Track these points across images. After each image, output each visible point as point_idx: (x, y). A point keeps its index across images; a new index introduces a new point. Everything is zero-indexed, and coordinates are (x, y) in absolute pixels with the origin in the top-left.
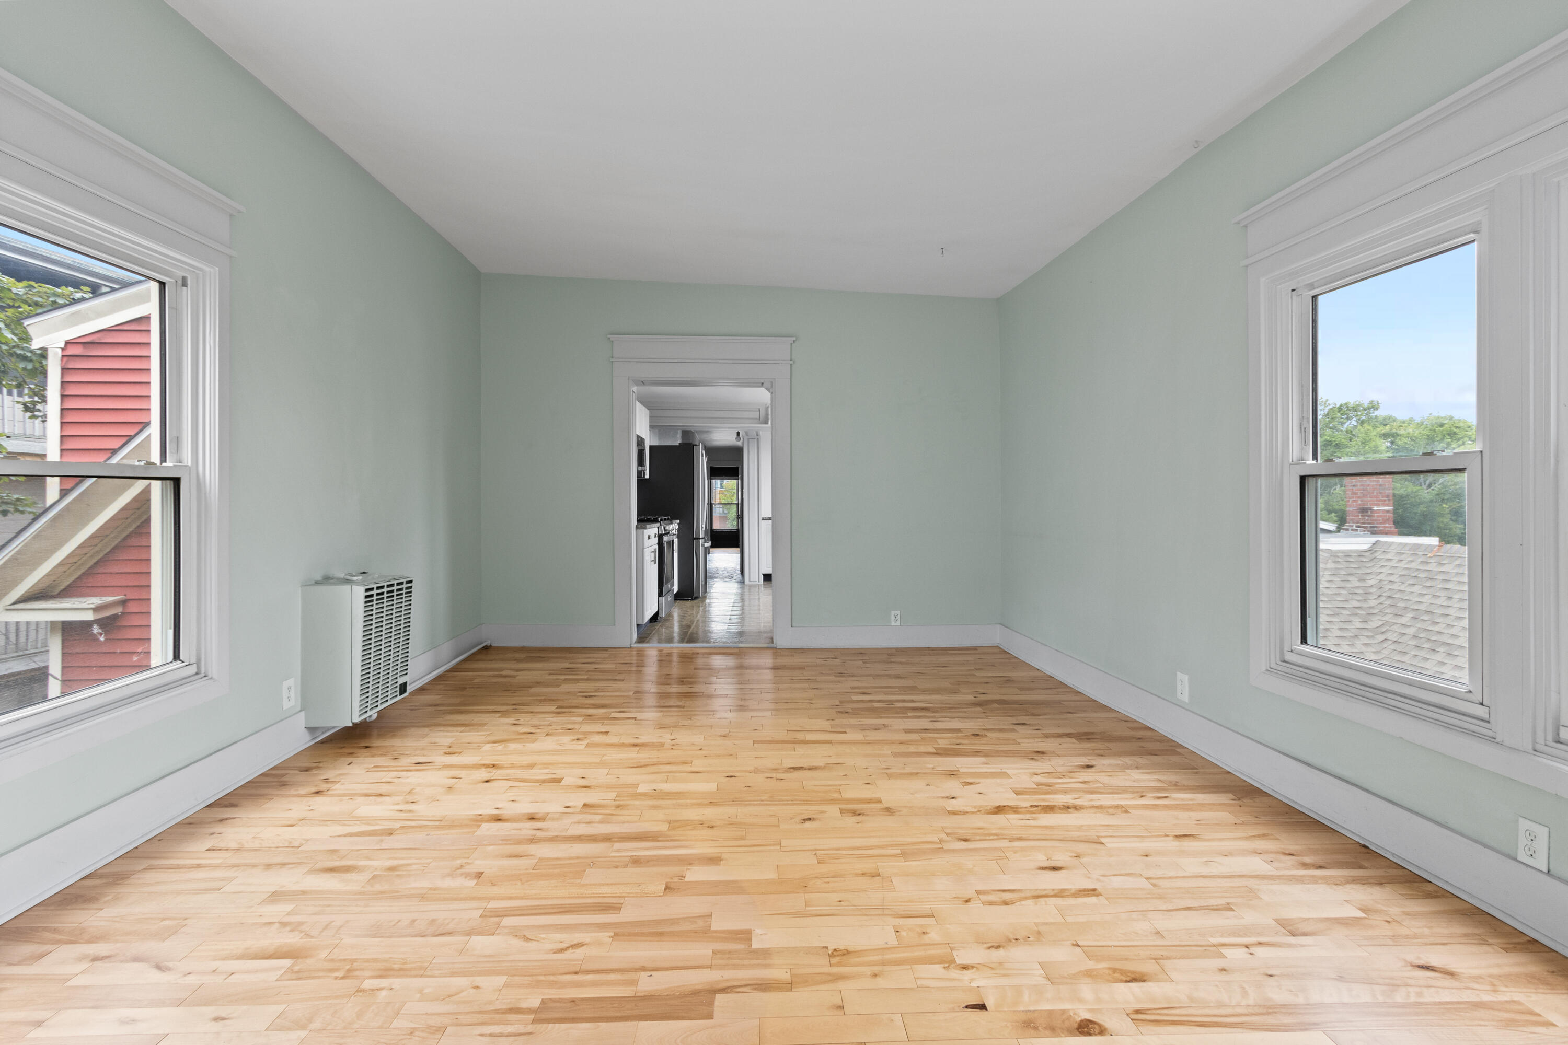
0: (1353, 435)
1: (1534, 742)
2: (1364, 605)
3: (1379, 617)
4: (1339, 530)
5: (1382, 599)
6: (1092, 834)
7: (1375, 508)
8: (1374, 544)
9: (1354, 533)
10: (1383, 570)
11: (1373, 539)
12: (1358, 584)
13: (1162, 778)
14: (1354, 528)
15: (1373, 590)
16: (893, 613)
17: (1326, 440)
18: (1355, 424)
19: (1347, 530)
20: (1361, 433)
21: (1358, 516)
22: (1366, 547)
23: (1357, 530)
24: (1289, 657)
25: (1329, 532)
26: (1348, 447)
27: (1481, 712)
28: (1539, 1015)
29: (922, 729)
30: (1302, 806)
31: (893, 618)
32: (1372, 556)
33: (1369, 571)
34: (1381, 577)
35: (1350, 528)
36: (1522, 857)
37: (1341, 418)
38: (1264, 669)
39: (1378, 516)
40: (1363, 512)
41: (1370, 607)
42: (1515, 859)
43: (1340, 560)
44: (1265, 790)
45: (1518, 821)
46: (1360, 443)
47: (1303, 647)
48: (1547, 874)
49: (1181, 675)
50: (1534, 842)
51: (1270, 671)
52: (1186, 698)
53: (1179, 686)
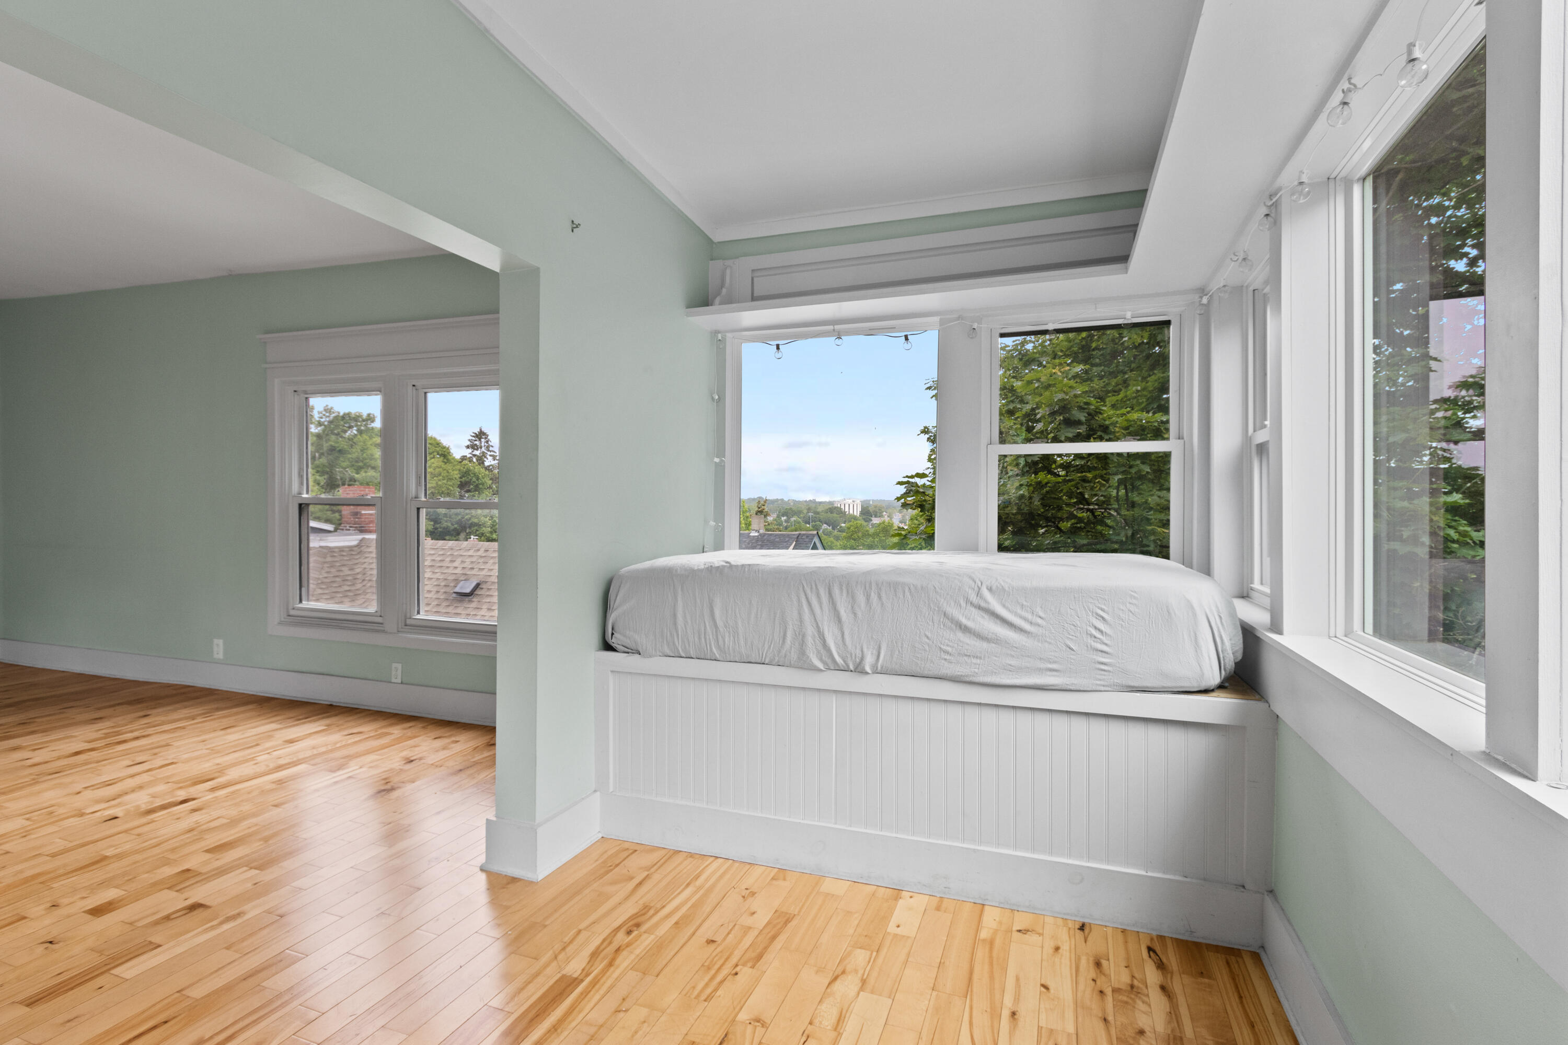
0: (354, 443)
1: (398, 628)
2: (353, 588)
3: (363, 596)
4: (336, 530)
5: (365, 583)
6: (164, 743)
7: (363, 512)
8: (361, 541)
9: (348, 532)
10: (366, 560)
11: (360, 537)
12: (349, 573)
13: (206, 708)
14: (348, 528)
15: (359, 576)
17: (331, 446)
18: (355, 432)
19: (343, 530)
20: (360, 442)
21: (350, 518)
22: (355, 543)
23: (349, 530)
24: (292, 612)
25: (329, 532)
26: (350, 453)
27: (379, 620)
32: (359, 550)
33: (357, 562)
34: (364, 566)
35: (345, 528)
36: (393, 680)
37: (344, 426)
38: (277, 623)
39: (366, 518)
40: (354, 515)
41: (357, 590)
42: (391, 682)
43: (335, 555)
45: (391, 665)
46: (359, 451)
47: (300, 605)
48: (402, 683)
49: (216, 641)
50: (397, 672)
51: (280, 623)
52: (221, 656)
53: (215, 649)
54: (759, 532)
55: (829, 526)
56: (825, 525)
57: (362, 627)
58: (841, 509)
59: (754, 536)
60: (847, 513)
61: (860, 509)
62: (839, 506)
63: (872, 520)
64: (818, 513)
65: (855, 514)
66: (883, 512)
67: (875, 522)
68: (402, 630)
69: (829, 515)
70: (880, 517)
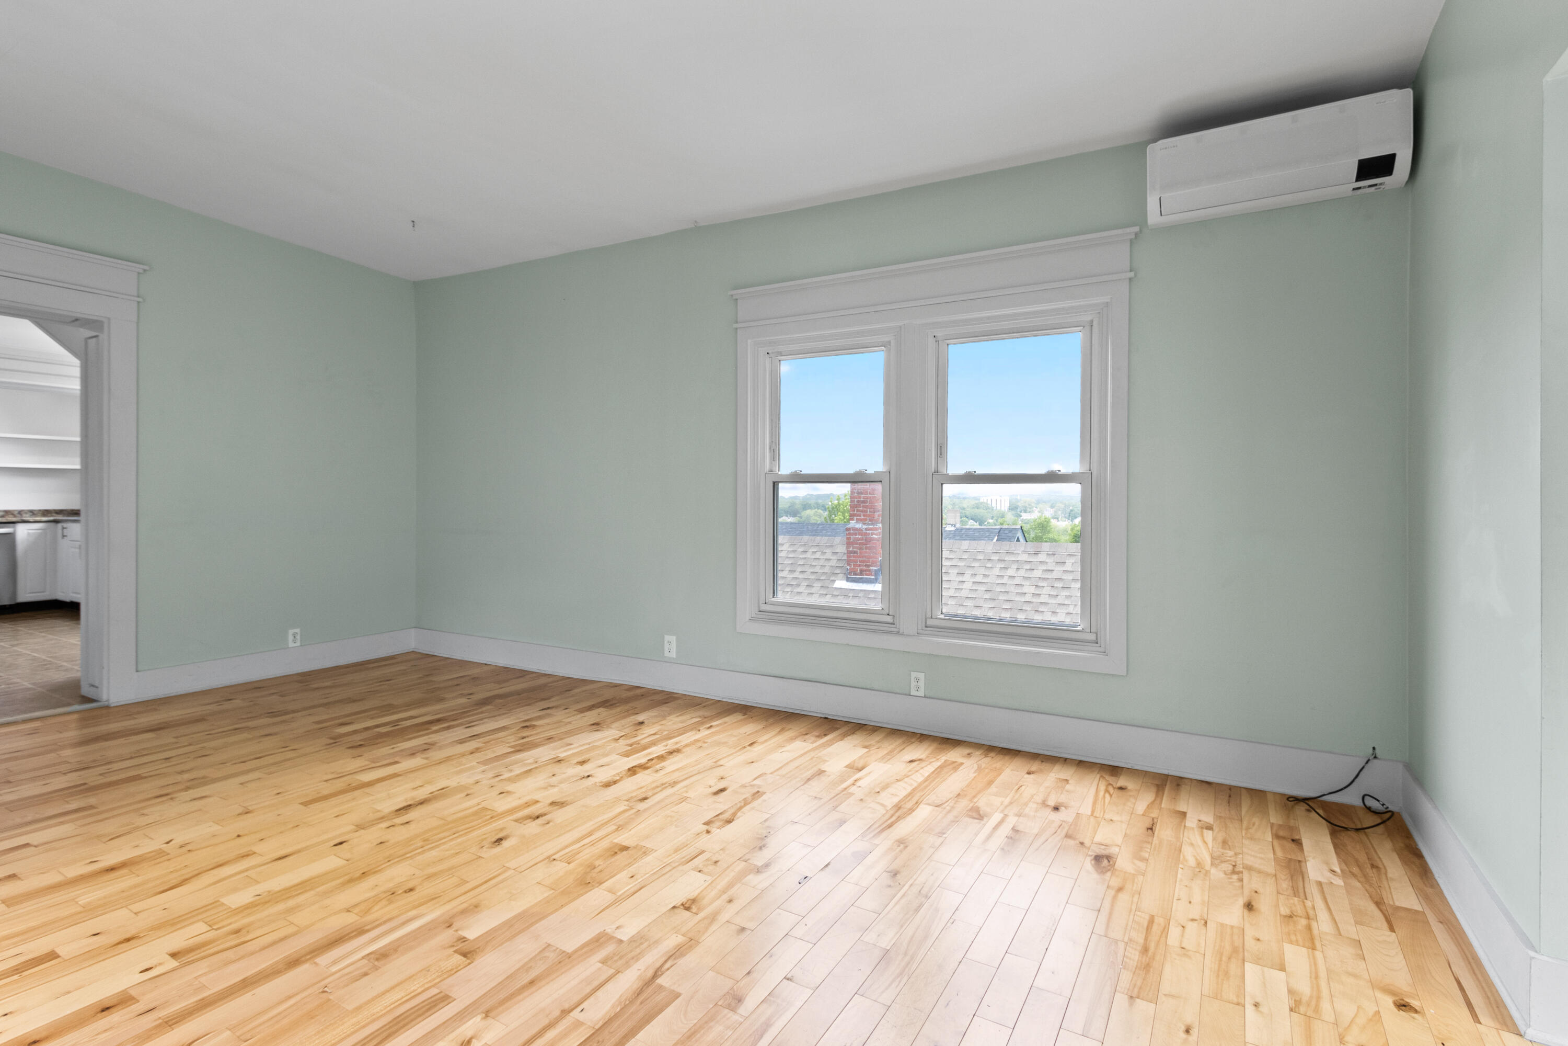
1: (915, 629)
6: (709, 763)
16: (291, 632)
24: (766, 607)
27: (889, 619)
28: (956, 762)
29: (470, 737)
30: (779, 707)
31: (291, 638)
36: (913, 693)
38: (748, 619)
42: (910, 695)
44: (750, 705)
45: (910, 674)
47: (774, 600)
48: (925, 697)
49: (667, 638)
50: (918, 683)
51: (752, 619)
52: (673, 654)
53: (667, 646)
54: (955, 526)
55: (976, 522)
56: (971, 521)
57: (861, 626)
58: (987, 504)
59: (950, 531)
60: (995, 508)
61: (1007, 505)
62: (985, 501)
63: (1021, 516)
64: (964, 509)
65: (1003, 509)
66: (1033, 507)
67: (1024, 518)
68: (923, 632)
69: (976, 511)
70: (1030, 512)
